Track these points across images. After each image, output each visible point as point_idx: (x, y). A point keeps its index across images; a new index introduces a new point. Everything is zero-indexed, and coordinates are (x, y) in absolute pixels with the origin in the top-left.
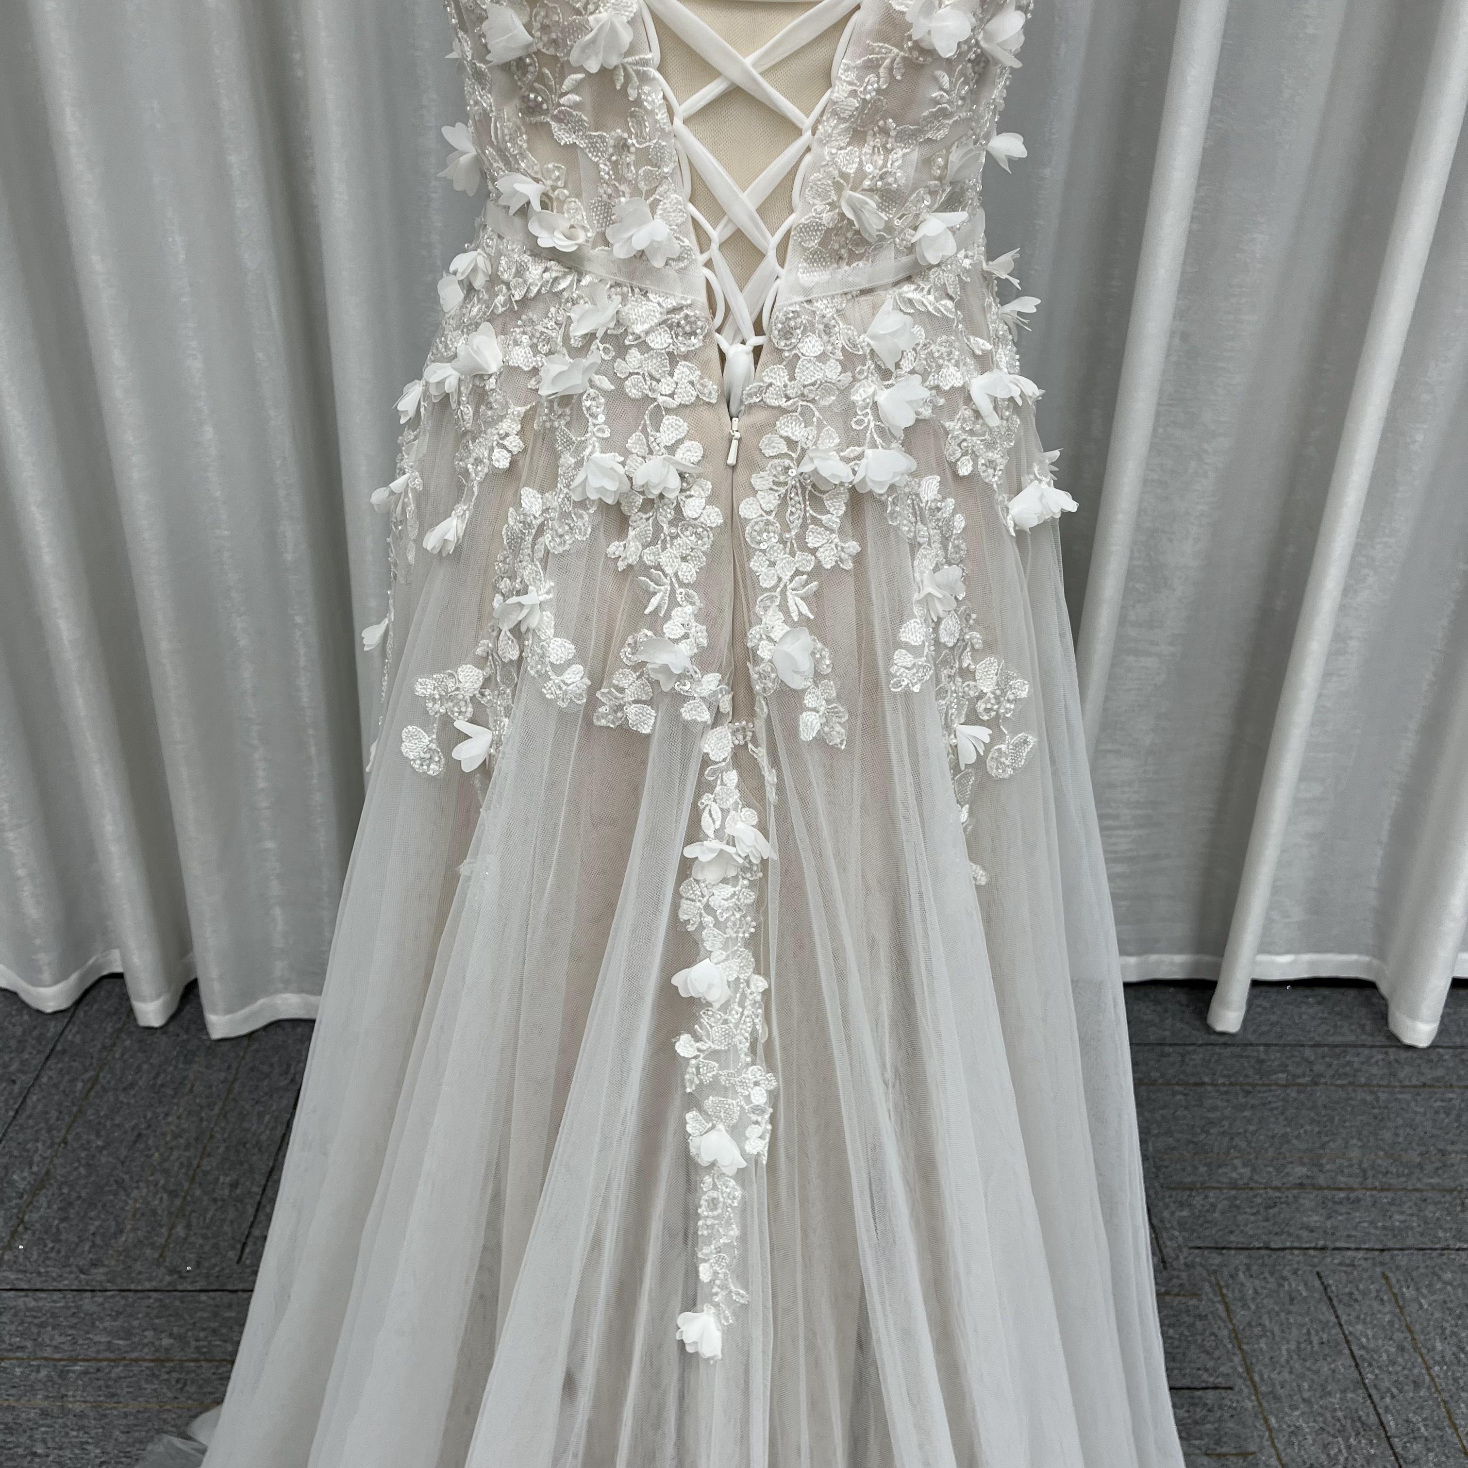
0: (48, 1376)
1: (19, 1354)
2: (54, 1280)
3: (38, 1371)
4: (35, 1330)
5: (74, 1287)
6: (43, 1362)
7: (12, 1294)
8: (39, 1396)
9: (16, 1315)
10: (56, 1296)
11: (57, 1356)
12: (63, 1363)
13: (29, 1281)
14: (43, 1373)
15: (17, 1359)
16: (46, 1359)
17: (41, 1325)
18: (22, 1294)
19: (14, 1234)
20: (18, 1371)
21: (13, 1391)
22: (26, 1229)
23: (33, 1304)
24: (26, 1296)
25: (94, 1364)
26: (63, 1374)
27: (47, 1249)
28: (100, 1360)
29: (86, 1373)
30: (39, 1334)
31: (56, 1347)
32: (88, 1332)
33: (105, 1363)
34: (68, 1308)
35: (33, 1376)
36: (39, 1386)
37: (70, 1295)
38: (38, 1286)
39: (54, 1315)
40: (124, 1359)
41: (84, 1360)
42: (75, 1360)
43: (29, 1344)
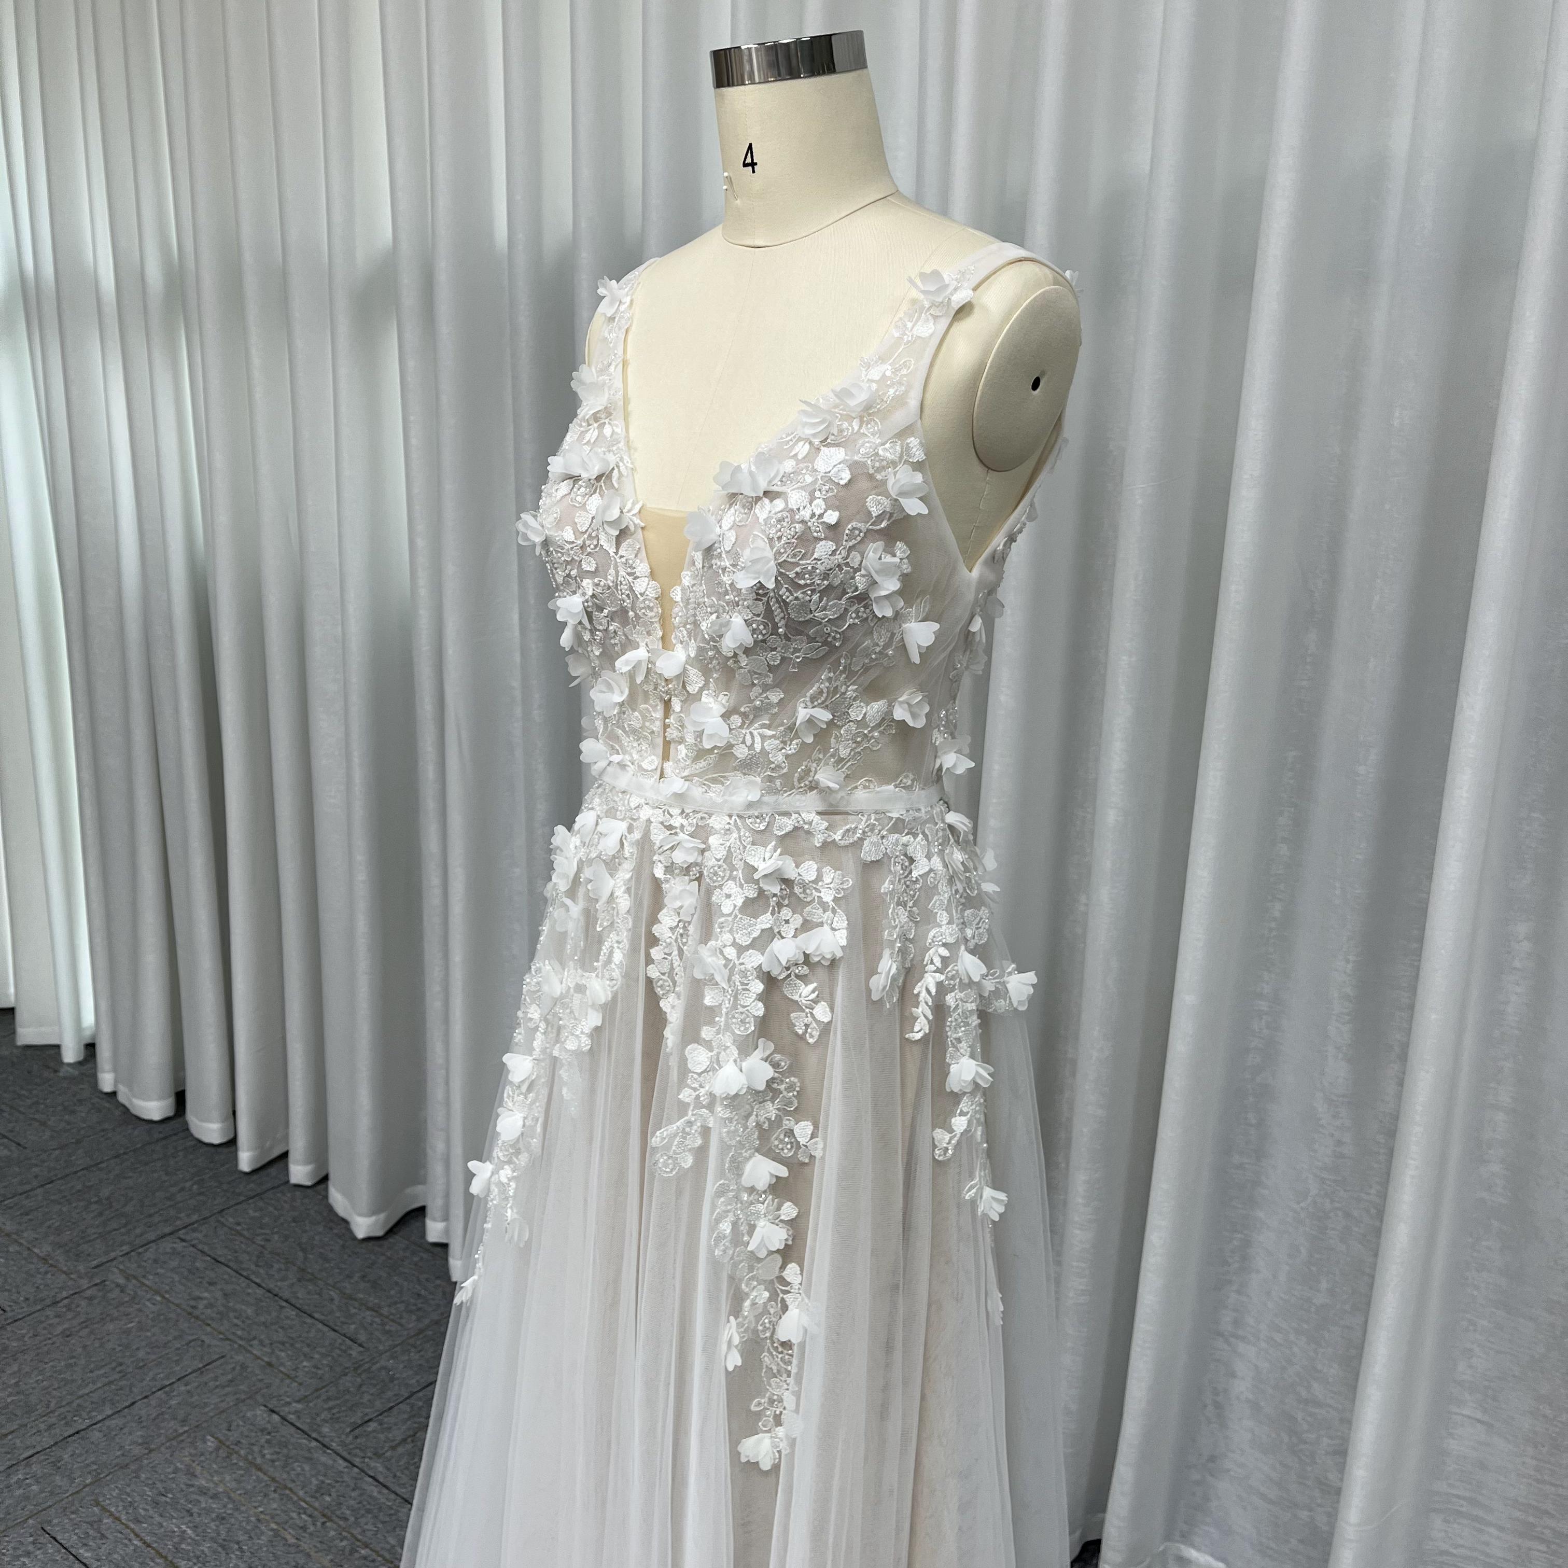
0: (345, 1547)
1: (341, 1523)
2: (399, 1485)
3: (341, 1541)
4: (362, 1512)
5: (405, 1496)
6: (349, 1536)
7: (371, 1480)
8: (329, 1557)
9: (361, 1495)
10: (393, 1496)
11: (360, 1537)
12: (358, 1543)
13: (386, 1477)
14: (344, 1543)
15: (339, 1526)
16: (352, 1535)
17: (368, 1511)
18: (376, 1483)
19: (404, 1440)
20: (332, 1533)
21: (318, 1545)
22: (413, 1441)
23: (375, 1494)
24: (376, 1486)
25: (374, 1556)
26: (353, 1551)
27: (412, 1462)
28: (379, 1556)
29: (365, 1558)
30: (363, 1516)
31: (364, 1531)
32: (388, 1532)
33: (380, 1559)
34: (392, 1509)
35: (337, 1541)
36: (333, 1550)
37: (399, 1500)
38: (388, 1484)
39: (380, 1509)
40: (392, 1562)
41: (371, 1550)
42: (366, 1546)
43: (353, 1519)
